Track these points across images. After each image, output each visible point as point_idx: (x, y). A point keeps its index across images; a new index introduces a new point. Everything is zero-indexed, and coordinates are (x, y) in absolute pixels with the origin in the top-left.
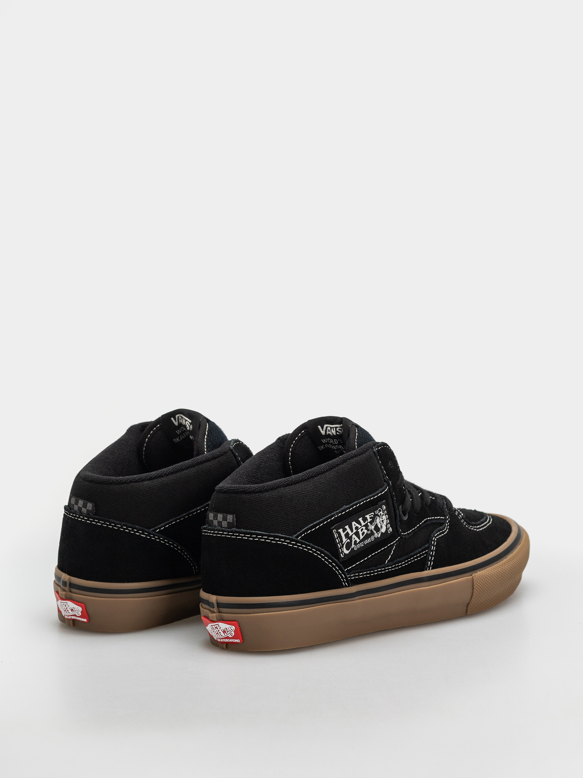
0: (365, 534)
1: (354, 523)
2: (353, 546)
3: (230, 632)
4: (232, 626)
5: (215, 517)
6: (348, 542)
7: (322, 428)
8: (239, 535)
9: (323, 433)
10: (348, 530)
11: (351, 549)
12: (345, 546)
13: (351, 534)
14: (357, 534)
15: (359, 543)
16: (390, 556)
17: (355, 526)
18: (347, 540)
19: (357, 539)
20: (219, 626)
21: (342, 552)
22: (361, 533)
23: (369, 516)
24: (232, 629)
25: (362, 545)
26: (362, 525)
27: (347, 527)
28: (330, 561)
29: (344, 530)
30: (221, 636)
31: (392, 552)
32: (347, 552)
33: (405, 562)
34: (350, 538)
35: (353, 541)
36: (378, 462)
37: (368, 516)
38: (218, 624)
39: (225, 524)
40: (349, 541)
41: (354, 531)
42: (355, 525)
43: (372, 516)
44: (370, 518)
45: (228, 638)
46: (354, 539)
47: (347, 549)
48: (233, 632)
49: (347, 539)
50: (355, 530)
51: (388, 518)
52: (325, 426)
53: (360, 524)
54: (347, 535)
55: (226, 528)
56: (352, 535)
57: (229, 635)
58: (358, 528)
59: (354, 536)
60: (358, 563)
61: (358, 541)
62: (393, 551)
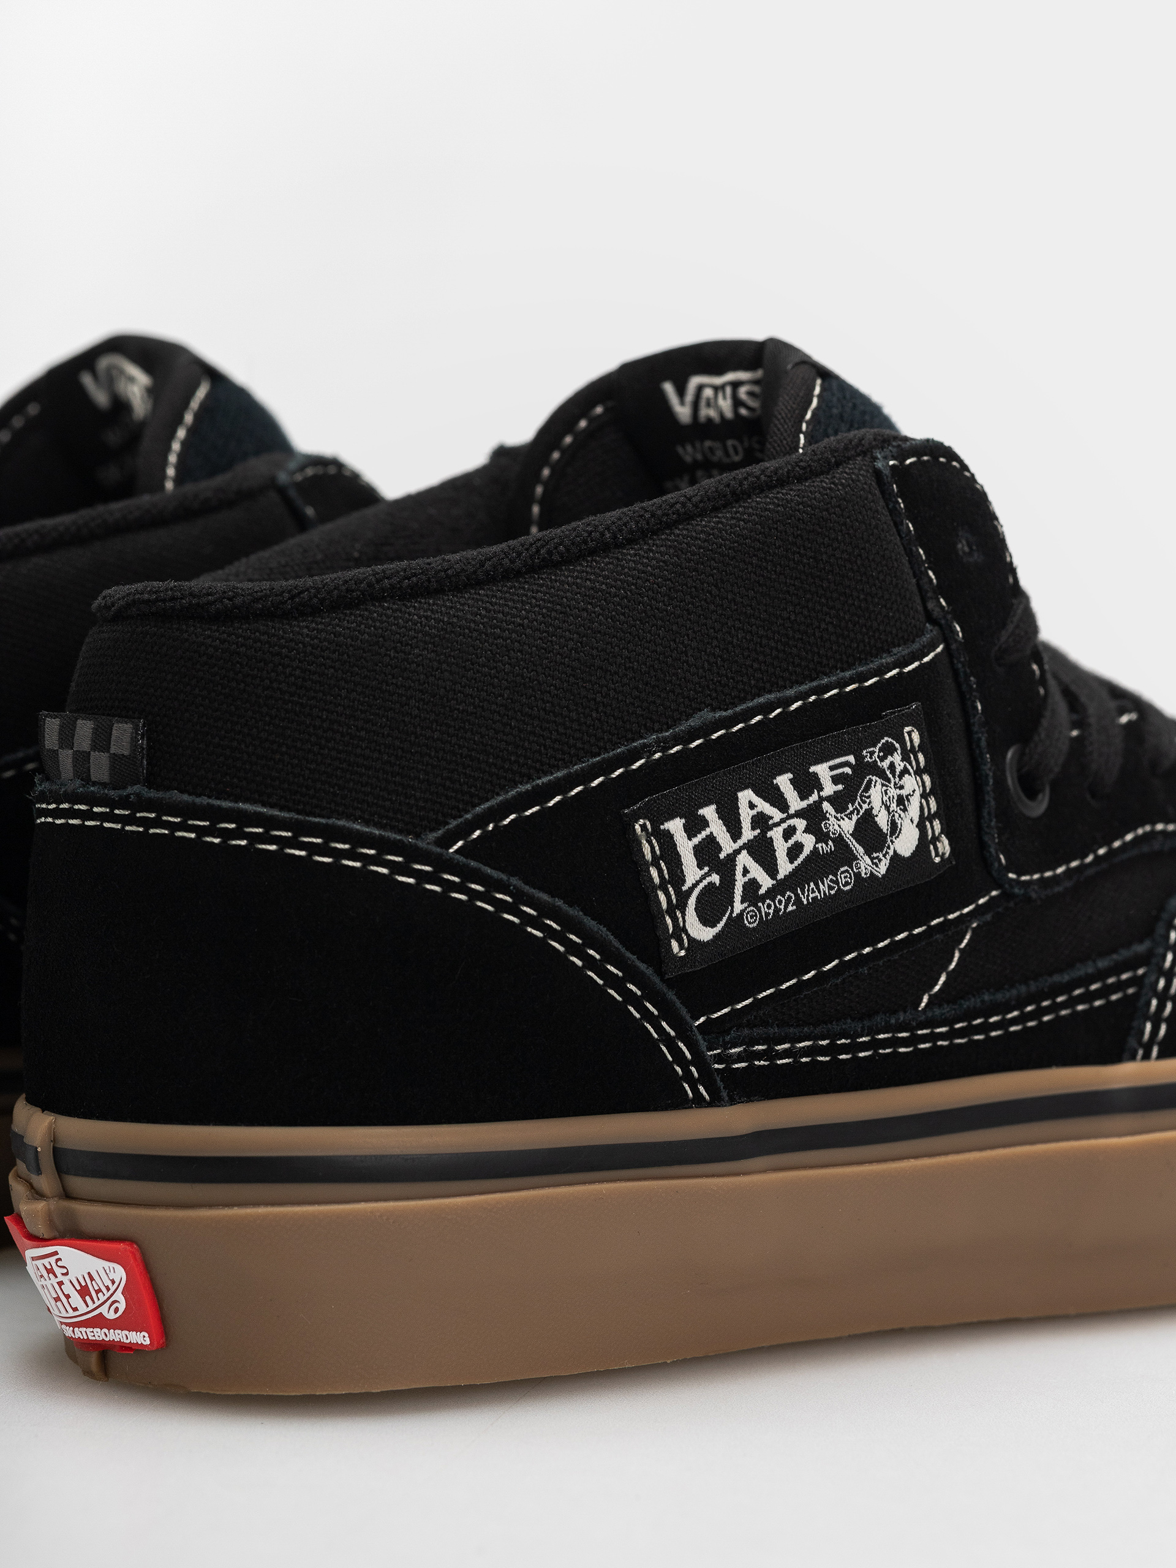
0: (806, 851)
1: (746, 796)
2: (738, 907)
3: (108, 1295)
4: (112, 1265)
5: (67, 737)
6: (710, 883)
7: (681, 391)
8: (158, 817)
9: (683, 412)
10: (717, 828)
11: (725, 919)
12: (692, 901)
13: (727, 846)
14: (762, 851)
15: (771, 893)
16: (943, 979)
17: (754, 812)
18: (707, 875)
19: (758, 873)
20: (59, 1263)
21: (680, 931)
22: (781, 848)
23: (832, 768)
24: (113, 1282)
25: (785, 905)
26: (792, 811)
27: (709, 812)
28: (615, 971)
29: (695, 825)
30: (71, 1313)
31: (953, 956)
32: (704, 934)
33: (1022, 1012)
34: (727, 868)
35: (740, 881)
36: (898, 525)
37: (822, 770)
38: (56, 1253)
39: (100, 767)
40: (715, 878)
41: (748, 834)
42: (752, 806)
43: (848, 770)
44: (835, 780)
45: (99, 1321)
46: (746, 871)
47: (707, 920)
48: (119, 1296)
49: (706, 869)
50: (753, 829)
51: (933, 792)
52: (695, 381)
53: (781, 803)
54: (707, 852)
55: (104, 785)
56: (737, 852)
57: (104, 1310)
58: (771, 822)
59: (744, 859)
60: (765, 994)
61: (766, 882)
62: (957, 955)
